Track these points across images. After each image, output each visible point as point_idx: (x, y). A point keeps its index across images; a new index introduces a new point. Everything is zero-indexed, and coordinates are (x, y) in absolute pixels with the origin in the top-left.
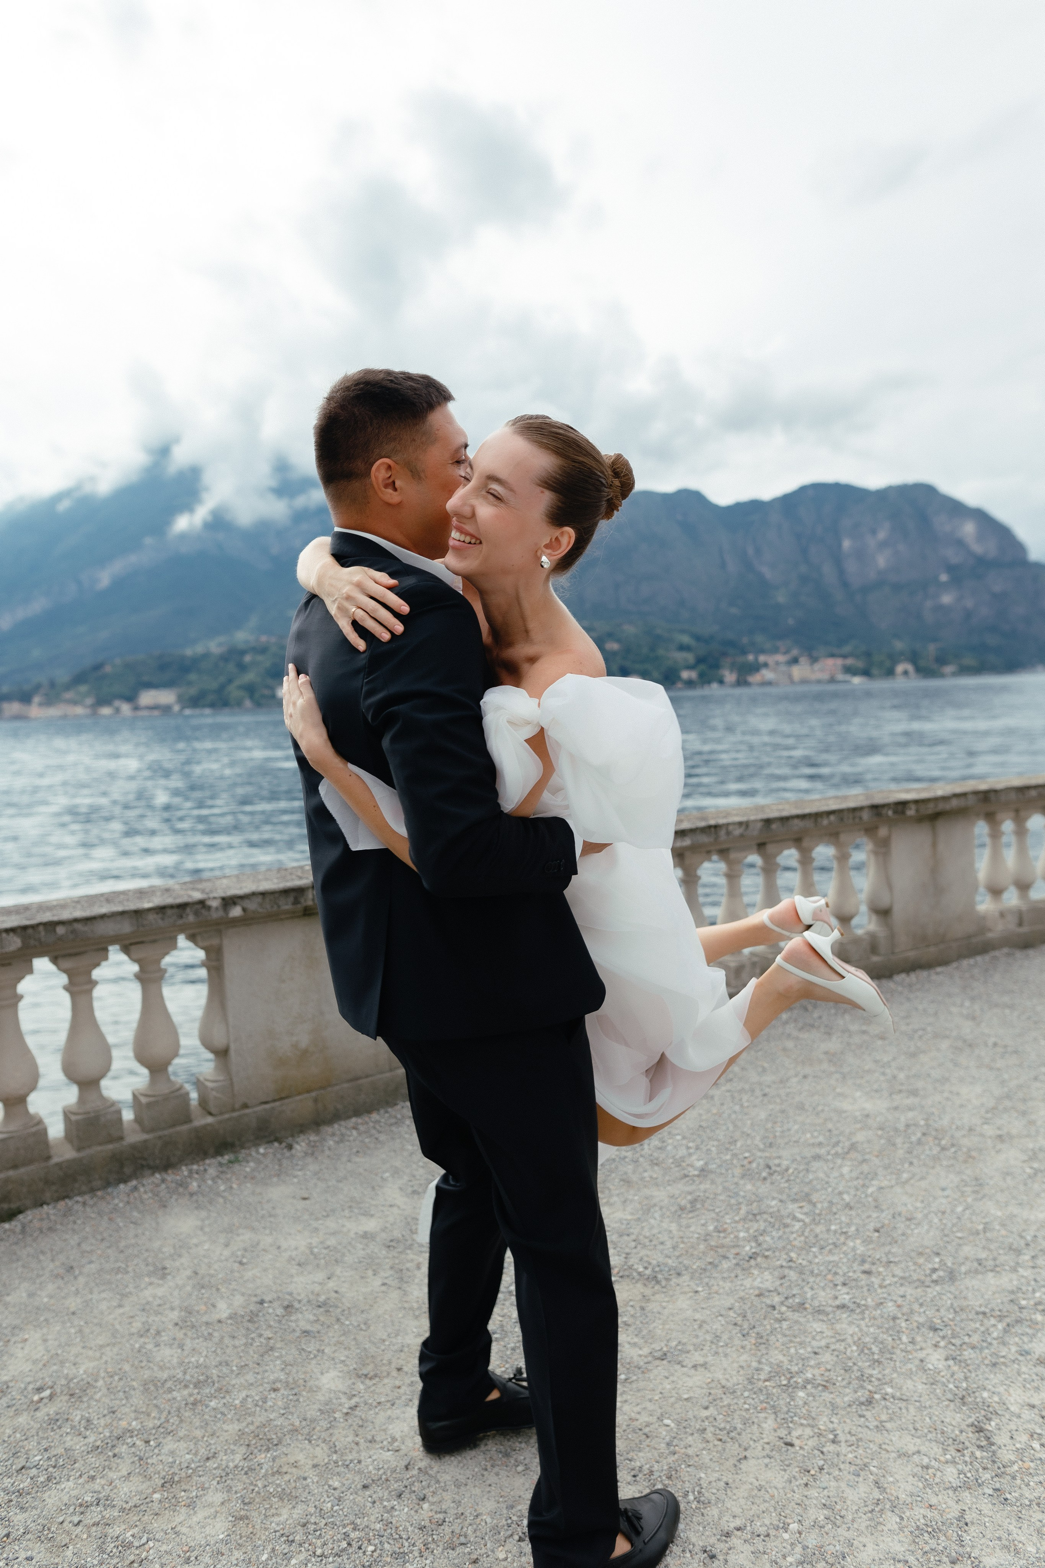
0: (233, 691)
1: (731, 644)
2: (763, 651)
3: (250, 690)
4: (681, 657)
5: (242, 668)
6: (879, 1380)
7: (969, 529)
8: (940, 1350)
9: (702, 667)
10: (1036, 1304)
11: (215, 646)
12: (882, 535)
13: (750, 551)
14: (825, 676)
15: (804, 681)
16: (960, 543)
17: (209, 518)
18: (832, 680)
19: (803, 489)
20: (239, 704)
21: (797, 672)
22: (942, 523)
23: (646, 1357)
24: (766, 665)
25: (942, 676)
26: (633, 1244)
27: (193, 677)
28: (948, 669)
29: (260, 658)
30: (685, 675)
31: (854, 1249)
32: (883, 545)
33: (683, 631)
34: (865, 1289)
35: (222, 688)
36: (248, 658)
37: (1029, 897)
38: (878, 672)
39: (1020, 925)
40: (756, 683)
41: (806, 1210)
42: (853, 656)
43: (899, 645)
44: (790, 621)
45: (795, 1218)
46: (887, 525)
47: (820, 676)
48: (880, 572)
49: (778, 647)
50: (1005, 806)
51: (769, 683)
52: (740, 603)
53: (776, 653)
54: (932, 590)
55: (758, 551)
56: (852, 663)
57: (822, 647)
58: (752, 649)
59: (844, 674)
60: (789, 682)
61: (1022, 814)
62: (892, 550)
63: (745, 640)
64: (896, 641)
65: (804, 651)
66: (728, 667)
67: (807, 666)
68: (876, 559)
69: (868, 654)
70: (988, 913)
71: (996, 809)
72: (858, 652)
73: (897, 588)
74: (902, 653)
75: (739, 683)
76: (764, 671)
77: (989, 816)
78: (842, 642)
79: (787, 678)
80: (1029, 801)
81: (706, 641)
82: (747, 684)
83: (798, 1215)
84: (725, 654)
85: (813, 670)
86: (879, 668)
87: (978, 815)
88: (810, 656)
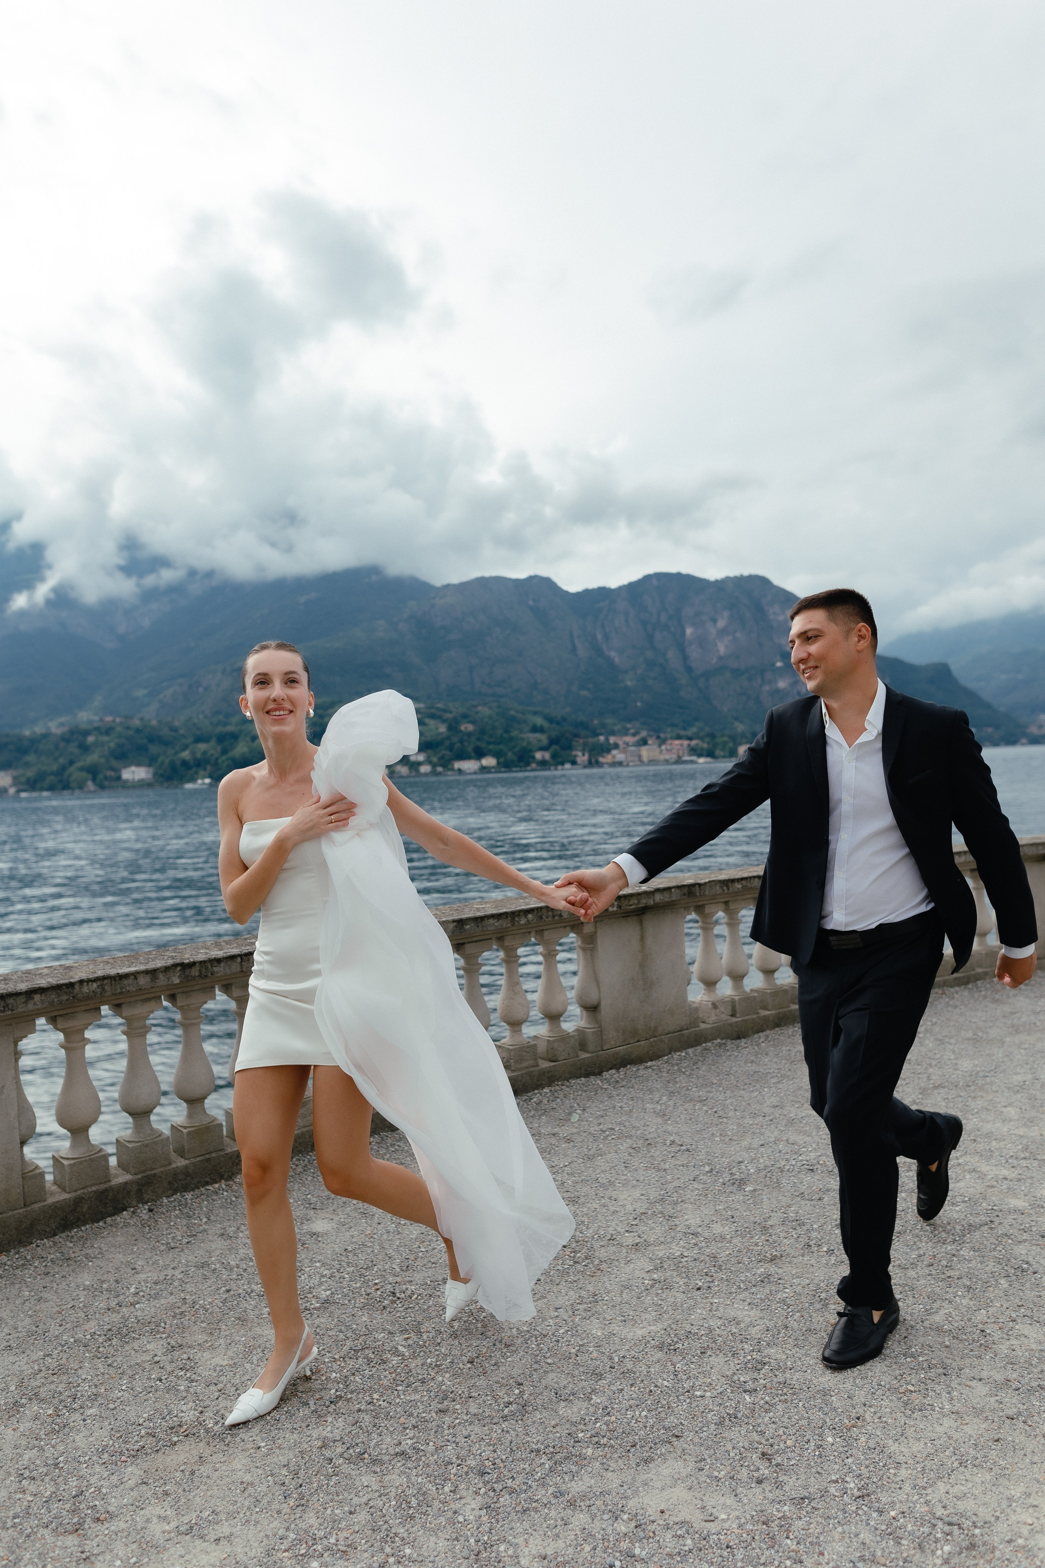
0: (75, 773)
1: (583, 725)
2: (613, 733)
3: (93, 772)
4: (533, 737)
5: (85, 748)
6: (403, 1539)
8: (479, 1498)
9: (554, 747)
10: (592, 1436)
11: (56, 727)
12: (721, 624)
13: (599, 637)
14: (674, 757)
15: (652, 762)
17: (52, 596)
18: (679, 761)
19: (647, 578)
20: (81, 786)
21: (645, 752)
22: (773, 613)
23: (169, 1533)
24: (616, 746)
26: (217, 1394)
27: (31, 758)
29: (105, 738)
30: (539, 755)
31: (442, 1383)
32: (723, 632)
33: (535, 713)
34: (432, 1432)
35: (63, 769)
36: (91, 739)
37: (742, 987)
38: (722, 753)
39: (733, 1015)
40: (607, 763)
41: (410, 1342)
42: (698, 738)
43: (740, 727)
44: (639, 704)
45: (396, 1352)
46: (726, 614)
47: (667, 757)
48: (720, 658)
49: (628, 729)
50: (713, 898)
51: (620, 764)
52: (590, 686)
53: (626, 734)
54: (768, 675)
55: (606, 637)
56: (697, 745)
57: (669, 730)
58: (603, 731)
59: (690, 755)
60: (639, 763)
61: (732, 906)
62: (730, 638)
63: (596, 722)
64: (737, 724)
65: (652, 733)
66: (580, 748)
67: (655, 747)
68: (716, 645)
69: (712, 736)
70: (700, 1003)
71: (705, 902)
72: (702, 734)
73: (737, 673)
74: (743, 735)
75: (591, 764)
76: (614, 752)
77: (699, 909)
78: (687, 725)
79: (637, 758)
80: (737, 893)
81: (558, 723)
82: (598, 764)
83: (400, 1348)
84: (576, 736)
85: (661, 751)
86: (723, 749)
87: (687, 909)
88: (658, 737)
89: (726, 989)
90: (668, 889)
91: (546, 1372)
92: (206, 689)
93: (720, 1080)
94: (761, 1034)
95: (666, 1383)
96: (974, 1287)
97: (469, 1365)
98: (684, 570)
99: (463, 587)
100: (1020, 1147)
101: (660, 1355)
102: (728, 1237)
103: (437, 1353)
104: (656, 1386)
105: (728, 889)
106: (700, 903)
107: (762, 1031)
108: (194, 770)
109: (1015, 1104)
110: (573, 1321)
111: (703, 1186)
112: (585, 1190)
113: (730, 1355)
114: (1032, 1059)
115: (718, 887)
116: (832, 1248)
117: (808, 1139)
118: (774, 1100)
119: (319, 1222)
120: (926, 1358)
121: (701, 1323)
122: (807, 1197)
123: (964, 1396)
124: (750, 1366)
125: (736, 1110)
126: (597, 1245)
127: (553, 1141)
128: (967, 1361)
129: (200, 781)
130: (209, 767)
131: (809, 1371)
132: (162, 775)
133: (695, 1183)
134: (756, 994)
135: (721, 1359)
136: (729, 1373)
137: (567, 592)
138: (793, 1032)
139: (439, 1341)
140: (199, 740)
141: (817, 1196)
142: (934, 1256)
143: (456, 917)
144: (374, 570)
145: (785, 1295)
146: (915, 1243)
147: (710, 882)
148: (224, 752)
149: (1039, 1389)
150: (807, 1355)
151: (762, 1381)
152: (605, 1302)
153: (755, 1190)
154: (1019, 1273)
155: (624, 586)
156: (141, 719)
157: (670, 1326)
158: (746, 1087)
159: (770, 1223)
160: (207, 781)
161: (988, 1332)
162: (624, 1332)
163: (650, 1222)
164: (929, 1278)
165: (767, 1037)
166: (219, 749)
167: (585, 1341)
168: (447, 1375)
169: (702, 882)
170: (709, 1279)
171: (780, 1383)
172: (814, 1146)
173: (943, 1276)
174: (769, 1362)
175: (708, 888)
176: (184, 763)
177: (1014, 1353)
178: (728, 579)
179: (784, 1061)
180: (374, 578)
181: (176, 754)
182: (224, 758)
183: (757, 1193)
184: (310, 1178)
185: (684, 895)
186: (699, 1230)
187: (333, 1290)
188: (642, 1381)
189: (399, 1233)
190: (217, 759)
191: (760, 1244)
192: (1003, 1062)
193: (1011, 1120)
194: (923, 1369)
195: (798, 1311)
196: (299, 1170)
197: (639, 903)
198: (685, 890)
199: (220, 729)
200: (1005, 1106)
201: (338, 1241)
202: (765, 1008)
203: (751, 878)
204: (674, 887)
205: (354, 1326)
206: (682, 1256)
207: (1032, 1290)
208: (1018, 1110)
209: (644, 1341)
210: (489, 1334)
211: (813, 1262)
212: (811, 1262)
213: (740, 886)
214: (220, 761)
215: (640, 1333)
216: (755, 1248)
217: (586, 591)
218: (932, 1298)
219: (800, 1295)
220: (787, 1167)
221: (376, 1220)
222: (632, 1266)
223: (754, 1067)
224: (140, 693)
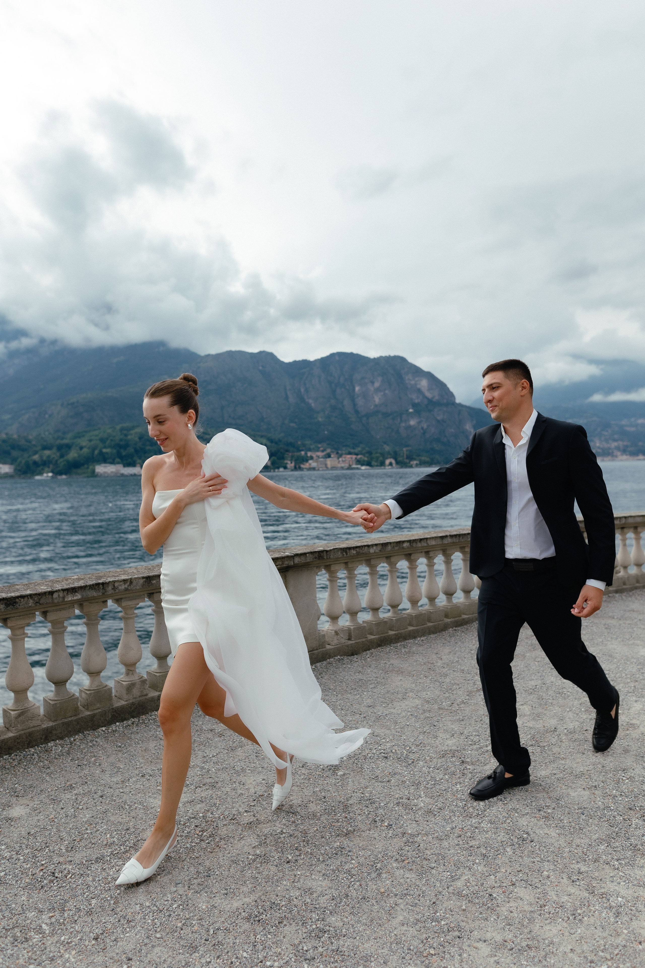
1: (291, 444)
2: (310, 450)
7: (424, 383)
12: (377, 385)
13: (302, 390)
14: (347, 465)
15: (334, 468)
16: (419, 391)
18: (350, 468)
19: (332, 355)
21: (329, 462)
22: (409, 379)
24: (312, 458)
25: (411, 467)
28: (414, 462)
32: (377, 390)
37: (357, 620)
38: (376, 464)
39: (349, 639)
40: (306, 468)
41: (53, 920)
42: (361, 454)
43: (387, 448)
44: (326, 432)
45: (39, 930)
46: (380, 379)
47: (343, 465)
48: (376, 406)
49: (319, 448)
50: (337, 561)
51: (314, 469)
52: (297, 420)
53: (318, 451)
54: (404, 417)
55: (307, 390)
56: (361, 458)
57: (344, 448)
58: (304, 448)
59: (357, 464)
60: (325, 469)
61: (350, 565)
62: (382, 393)
63: (299, 443)
64: (385, 446)
65: (334, 450)
66: (290, 459)
67: (336, 459)
68: (374, 398)
69: (370, 453)
70: (327, 632)
71: (331, 563)
72: (364, 451)
73: (386, 415)
74: (389, 453)
75: (296, 469)
76: (310, 462)
77: (328, 568)
78: (355, 446)
79: (324, 466)
80: (353, 557)
81: (276, 443)
82: (300, 469)
83: (44, 926)
84: (287, 451)
85: (339, 462)
86: (376, 461)
87: (319, 567)
88: (337, 453)
89: (345, 621)
90: (305, 554)
91: (153, 946)
92: (50, 416)
93: (336, 686)
94: (368, 652)
95: (245, 954)
96: (488, 855)
97: (94, 942)
98: (355, 352)
99: (218, 356)
100: (529, 736)
101: (247, 926)
102: (319, 814)
103: (72, 930)
104: (237, 958)
105: (347, 554)
106: (328, 564)
107: (369, 650)
108: (41, 467)
109: (529, 703)
110: (186, 895)
111: (308, 771)
112: (224, 776)
113: (300, 924)
114: (542, 669)
115: (339, 553)
116: (391, 823)
117: (388, 732)
118: (369, 702)
119: (17, 808)
120: (447, 921)
121: (284, 894)
122: (380, 779)
123: (471, 958)
124: (313, 935)
125: (342, 709)
126: (220, 824)
127: (210, 736)
128: (477, 923)
129: (45, 475)
130: (51, 466)
131: (358, 938)
132: (20, 470)
133: (303, 769)
134: (365, 625)
135: (294, 927)
136: (296, 942)
137: (283, 362)
138: (389, 650)
139: (76, 918)
140: (45, 448)
141: (387, 779)
142: (463, 828)
143: (145, 575)
144: (161, 344)
145: (352, 866)
146: (450, 817)
147: (334, 549)
148: (62, 456)
149: (527, 948)
150: (359, 922)
151: (320, 949)
152: (215, 876)
153: (344, 775)
154: (520, 842)
155: (318, 359)
156: (7, 434)
157: (260, 897)
158: (352, 691)
159: (350, 802)
160: (50, 474)
161: (494, 895)
162: (224, 904)
163: (264, 803)
164: (457, 847)
165: (372, 653)
166: (58, 454)
167: (192, 914)
168: (74, 952)
169: (328, 549)
170: (297, 853)
171: (333, 950)
172: (391, 738)
173: (467, 846)
174: (329, 931)
175: (332, 553)
176: (35, 463)
177: (511, 914)
178: (381, 357)
179: (381, 671)
180: (161, 349)
181: (29, 456)
182: (61, 460)
183: (346, 776)
184: (21, 770)
185: (316, 558)
186: (299, 809)
187: (7, 871)
188: (228, 952)
189: (75, 817)
190: (57, 461)
191: (341, 820)
192: (523, 671)
193: (525, 716)
194: (443, 932)
195: (359, 881)
196: (15, 763)
197: (283, 564)
198: (316, 555)
199: (59, 442)
200: (522, 705)
201: (26, 825)
202: (371, 634)
203: (362, 546)
204: (308, 553)
205: (13, 906)
206: (282, 833)
207: (529, 856)
208: (530, 707)
209: (236, 913)
210: (119, 909)
211: (376, 835)
212: (375, 836)
213: (355, 552)
214: (59, 462)
215: (236, 904)
216: (336, 824)
217: (295, 362)
218: (458, 865)
219: (362, 866)
220: (370, 755)
221: (61, 805)
222: (243, 842)
223: (360, 676)
224: (6, 417)
